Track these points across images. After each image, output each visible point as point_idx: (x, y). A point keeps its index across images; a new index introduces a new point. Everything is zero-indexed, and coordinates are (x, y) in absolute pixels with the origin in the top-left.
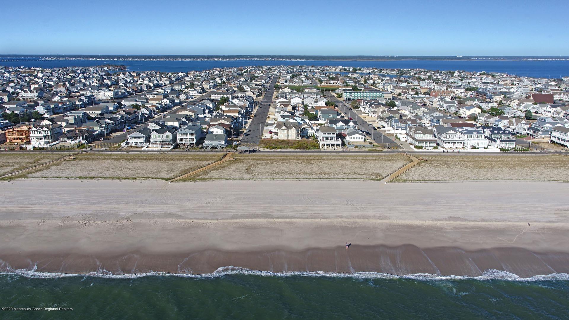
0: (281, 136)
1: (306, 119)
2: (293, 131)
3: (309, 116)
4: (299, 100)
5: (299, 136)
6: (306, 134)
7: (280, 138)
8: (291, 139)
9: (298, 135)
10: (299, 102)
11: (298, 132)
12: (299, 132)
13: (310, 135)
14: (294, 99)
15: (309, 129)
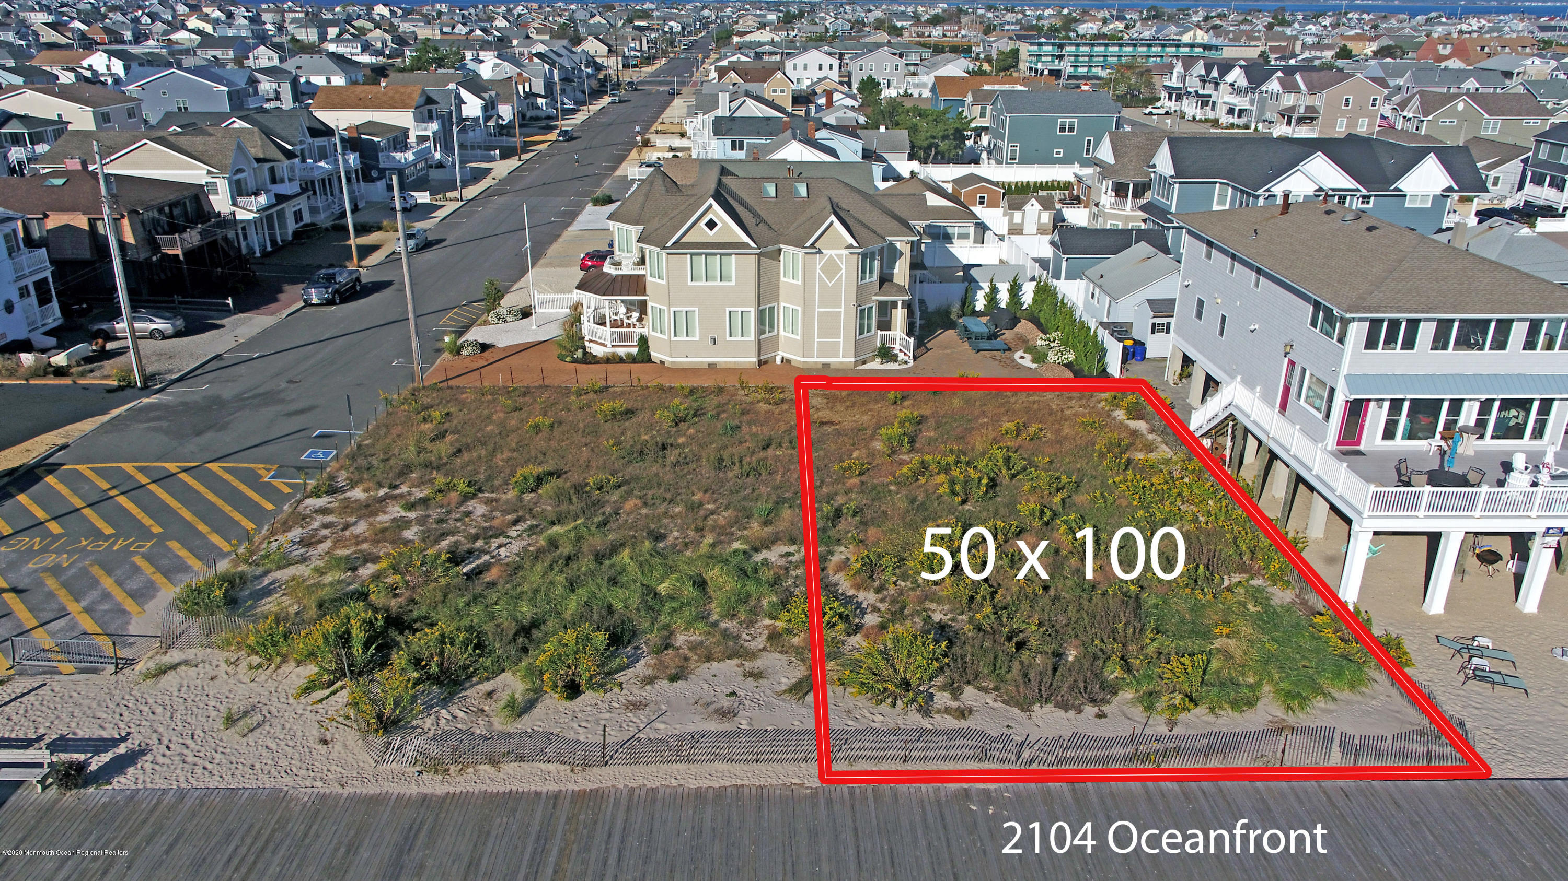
0: (683, 323)
1: (895, 149)
2: (831, 268)
3: (913, 130)
4: (826, 67)
5: (899, 316)
6: (958, 289)
7: (672, 348)
8: (797, 358)
9: (885, 309)
10: (826, 71)
11: (885, 279)
12: (901, 272)
13: (1004, 297)
14: (800, 60)
15: (954, 227)
